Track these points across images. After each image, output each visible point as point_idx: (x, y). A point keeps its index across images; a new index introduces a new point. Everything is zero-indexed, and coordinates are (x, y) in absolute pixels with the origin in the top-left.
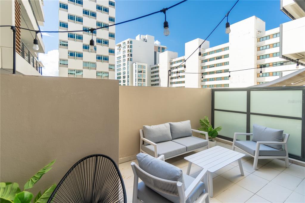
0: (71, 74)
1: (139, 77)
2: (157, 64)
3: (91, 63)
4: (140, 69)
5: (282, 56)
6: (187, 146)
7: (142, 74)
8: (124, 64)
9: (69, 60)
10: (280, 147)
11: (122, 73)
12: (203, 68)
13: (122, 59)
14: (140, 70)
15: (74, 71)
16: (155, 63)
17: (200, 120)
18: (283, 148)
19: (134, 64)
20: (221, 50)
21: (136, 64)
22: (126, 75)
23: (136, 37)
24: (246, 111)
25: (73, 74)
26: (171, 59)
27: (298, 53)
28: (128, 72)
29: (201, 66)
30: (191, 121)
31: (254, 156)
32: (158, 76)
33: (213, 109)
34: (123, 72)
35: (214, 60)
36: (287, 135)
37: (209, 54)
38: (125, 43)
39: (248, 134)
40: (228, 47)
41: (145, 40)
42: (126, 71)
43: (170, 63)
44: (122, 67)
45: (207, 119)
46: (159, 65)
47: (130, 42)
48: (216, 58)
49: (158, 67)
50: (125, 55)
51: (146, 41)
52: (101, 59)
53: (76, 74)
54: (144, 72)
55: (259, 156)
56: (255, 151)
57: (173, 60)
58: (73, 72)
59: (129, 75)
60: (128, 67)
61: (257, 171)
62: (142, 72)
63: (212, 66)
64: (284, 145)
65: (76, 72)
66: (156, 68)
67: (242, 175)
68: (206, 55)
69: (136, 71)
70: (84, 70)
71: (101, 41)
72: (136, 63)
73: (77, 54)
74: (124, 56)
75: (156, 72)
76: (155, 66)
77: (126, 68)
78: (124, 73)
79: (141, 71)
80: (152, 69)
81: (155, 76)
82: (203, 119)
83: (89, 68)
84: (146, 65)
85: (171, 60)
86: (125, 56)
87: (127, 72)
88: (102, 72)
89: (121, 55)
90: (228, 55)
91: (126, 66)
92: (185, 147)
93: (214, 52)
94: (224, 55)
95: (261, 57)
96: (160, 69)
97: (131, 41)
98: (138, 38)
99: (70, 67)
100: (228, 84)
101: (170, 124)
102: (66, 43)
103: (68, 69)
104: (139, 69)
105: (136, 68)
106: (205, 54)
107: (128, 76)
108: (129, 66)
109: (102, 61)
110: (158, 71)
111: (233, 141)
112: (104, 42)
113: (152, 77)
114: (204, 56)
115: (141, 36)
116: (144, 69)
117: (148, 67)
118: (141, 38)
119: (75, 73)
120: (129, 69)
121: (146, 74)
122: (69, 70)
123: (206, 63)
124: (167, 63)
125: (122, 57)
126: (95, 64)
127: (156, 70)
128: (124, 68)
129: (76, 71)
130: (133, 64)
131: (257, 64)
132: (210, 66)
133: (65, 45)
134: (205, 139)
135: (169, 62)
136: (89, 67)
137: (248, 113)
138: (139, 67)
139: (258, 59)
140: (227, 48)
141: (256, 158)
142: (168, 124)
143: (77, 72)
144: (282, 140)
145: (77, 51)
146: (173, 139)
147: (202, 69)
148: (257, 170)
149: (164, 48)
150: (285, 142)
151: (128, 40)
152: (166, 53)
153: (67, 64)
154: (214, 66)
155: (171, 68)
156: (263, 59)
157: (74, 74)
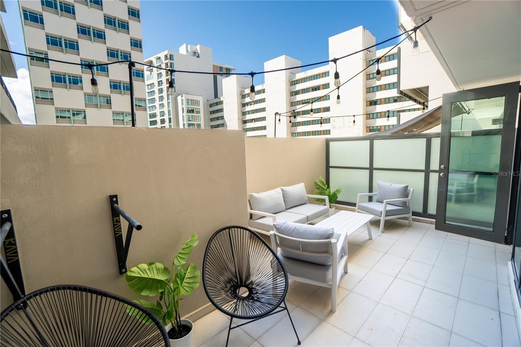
0: (61, 117)
1: (190, 121)
2: (219, 97)
3: (100, 96)
4: (191, 107)
5: (400, 91)
6: (308, 215)
7: (195, 114)
8: (161, 98)
9: (55, 90)
10: (404, 204)
11: (158, 114)
12: (294, 104)
13: (156, 89)
14: (190, 109)
15: (68, 111)
16: (216, 96)
17: (315, 183)
18: (407, 205)
19: (179, 98)
20: (318, 76)
21: (183, 98)
22: (166, 117)
23: (180, 48)
24: (368, 166)
25: (65, 117)
26: (242, 89)
27: (417, 89)
28: (169, 112)
29: (290, 101)
30: (305, 184)
31: (381, 217)
32: (222, 118)
33: (328, 167)
34: (161, 112)
35: (309, 92)
36: (412, 190)
37: (302, 82)
38: (159, 58)
39: (371, 194)
40: (328, 72)
41: (196, 54)
42: (165, 109)
43: (241, 96)
44: (157, 103)
45: (323, 180)
46: (222, 99)
47: (168, 56)
48: (311, 89)
49: (221, 103)
50: (161, 81)
51: (197, 57)
52: (120, 88)
53: (72, 118)
54: (198, 112)
55: (386, 216)
56: (381, 212)
57: (246, 90)
58: (67, 114)
59: (171, 116)
60: (168, 103)
61: (383, 234)
62: (195, 112)
63: (306, 101)
64: (409, 202)
65: (72, 115)
66: (217, 104)
67: (370, 239)
68: (297, 84)
69: (183, 110)
70: (88, 110)
71: (117, 54)
72: (182, 96)
73: (69, 79)
74: (160, 83)
75: (218, 111)
76: (216, 100)
77: (166, 105)
78: (162, 114)
79: (193, 110)
80: (211, 107)
81: (218, 118)
82: (318, 181)
83: (96, 106)
84: (201, 99)
85: (242, 91)
86: (162, 84)
87: (166, 113)
88: (123, 113)
89: (155, 80)
90: (329, 84)
91: (165, 102)
92: (306, 216)
93: (308, 79)
94: (323, 85)
95: (371, 89)
96: (225, 106)
97: (170, 55)
98: (183, 50)
99: (58, 103)
100: (330, 130)
101: (282, 190)
102: (43, 56)
103: (55, 108)
104: (188, 106)
105: (182, 104)
106: (296, 82)
107: (170, 119)
108: (170, 101)
109: (121, 91)
110: (221, 110)
111: (355, 206)
112: (121, 55)
113: (212, 120)
114: (295, 84)
115: (189, 46)
116: (198, 107)
117: (203, 102)
118: (189, 51)
120: (171, 106)
121: (202, 115)
122: (57, 110)
123: (297, 96)
124: (236, 96)
125: (156, 84)
126: (107, 98)
127: (219, 107)
128: (162, 105)
129: (71, 112)
130: (176, 97)
131: (366, 99)
132: (303, 102)
133: (42, 59)
134: (325, 205)
135: (239, 94)
136: (97, 104)
137: (371, 169)
138: (188, 102)
139: (367, 93)
140: (327, 74)
141: (383, 219)
142: (279, 190)
143: (74, 115)
144: (407, 196)
145: (69, 72)
146: (287, 209)
147: (291, 106)
148: (383, 232)
149: (230, 69)
150: (409, 198)
151: (166, 52)
152: (233, 78)
153: (53, 99)
154: (308, 101)
155: (243, 104)
156: (373, 92)
157: (69, 118)
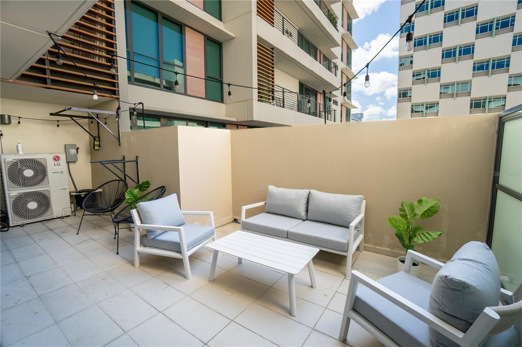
0: (415, 112)
3: (458, 84)
9: (414, 88)
15: (423, 105)
25: (419, 112)
53: (425, 112)
58: (420, 109)
65: (425, 108)
70: (442, 102)
83: (452, 96)
92: (286, 230)
101: (310, 193)
109: (488, 71)
112: (498, 25)
119: (424, 110)
122: (413, 105)
126: (467, 83)
129: (425, 106)
136: (453, 94)
143: (427, 108)
153: (411, 96)
157: (422, 112)
